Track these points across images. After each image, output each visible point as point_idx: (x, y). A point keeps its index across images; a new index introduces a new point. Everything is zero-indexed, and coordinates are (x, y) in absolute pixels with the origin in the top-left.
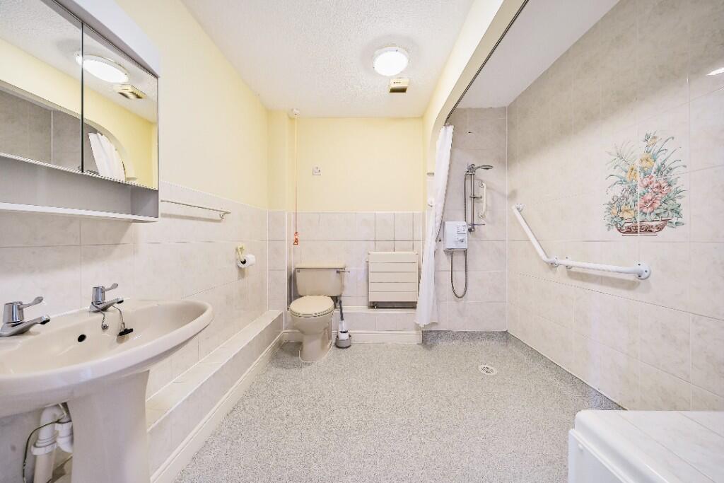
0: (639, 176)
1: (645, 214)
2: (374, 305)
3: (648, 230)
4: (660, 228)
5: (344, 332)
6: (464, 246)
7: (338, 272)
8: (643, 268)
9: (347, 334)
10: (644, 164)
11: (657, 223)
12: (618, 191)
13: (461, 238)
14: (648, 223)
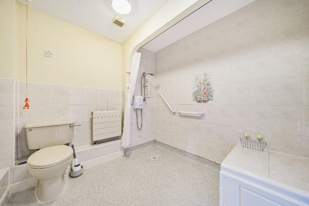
0: (202, 85)
1: (204, 96)
2: (95, 143)
3: (205, 101)
4: (208, 101)
5: (77, 166)
6: (142, 107)
7: (70, 126)
8: (203, 112)
9: (80, 167)
10: (204, 82)
11: (207, 99)
12: (196, 89)
13: (141, 103)
14: (205, 99)
